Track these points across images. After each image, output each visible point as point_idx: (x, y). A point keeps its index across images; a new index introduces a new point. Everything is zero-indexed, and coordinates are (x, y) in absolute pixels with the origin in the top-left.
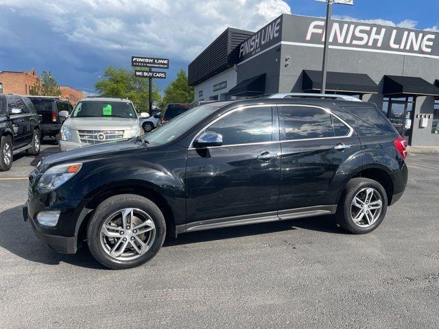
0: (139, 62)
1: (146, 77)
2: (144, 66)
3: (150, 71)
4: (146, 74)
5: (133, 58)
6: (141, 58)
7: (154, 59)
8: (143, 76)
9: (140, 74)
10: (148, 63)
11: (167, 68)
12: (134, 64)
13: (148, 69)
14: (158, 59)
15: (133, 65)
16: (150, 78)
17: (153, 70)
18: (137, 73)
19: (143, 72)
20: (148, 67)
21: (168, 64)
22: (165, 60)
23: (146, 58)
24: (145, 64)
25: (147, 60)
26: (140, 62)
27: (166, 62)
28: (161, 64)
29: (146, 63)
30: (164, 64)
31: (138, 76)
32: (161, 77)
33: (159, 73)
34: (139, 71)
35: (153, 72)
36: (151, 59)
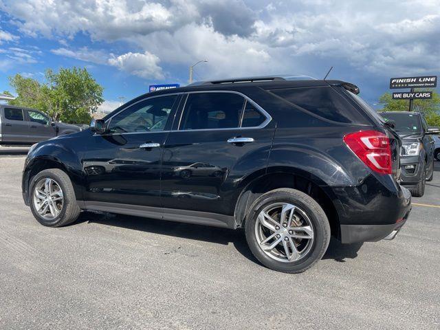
0: (398, 84)
1: (406, 98)
2: (404, 87)
3: (412, 92)
4: (405, 96)
5: (392, 80)
6: (402, 79)
7: (418, 78)
8: (402, 98)
9: (399, 96)
10: (410, 83)
11: (435, 86)
12: (392, 86)
13: (409, 90)
14: (422, 78)
15: (391, 88)
16: (411, 99)
17: (416, 90)
18: (396, 96)
19: (403, 93)
20: (409, 87)
21: (435, 82)
22: (431, 77)
23: (406, 78)
24: (406, 85)
25: (409, 80)
26: (401, 83)
27: (432, 79)
28: (427, 82)
29: (407, 83)
30: (430, 82)
31: (397, 99)
32: (425, 98)
33: (422, 93)
34: (398, 93)
35: (415, 93)
36: (414, 78)
